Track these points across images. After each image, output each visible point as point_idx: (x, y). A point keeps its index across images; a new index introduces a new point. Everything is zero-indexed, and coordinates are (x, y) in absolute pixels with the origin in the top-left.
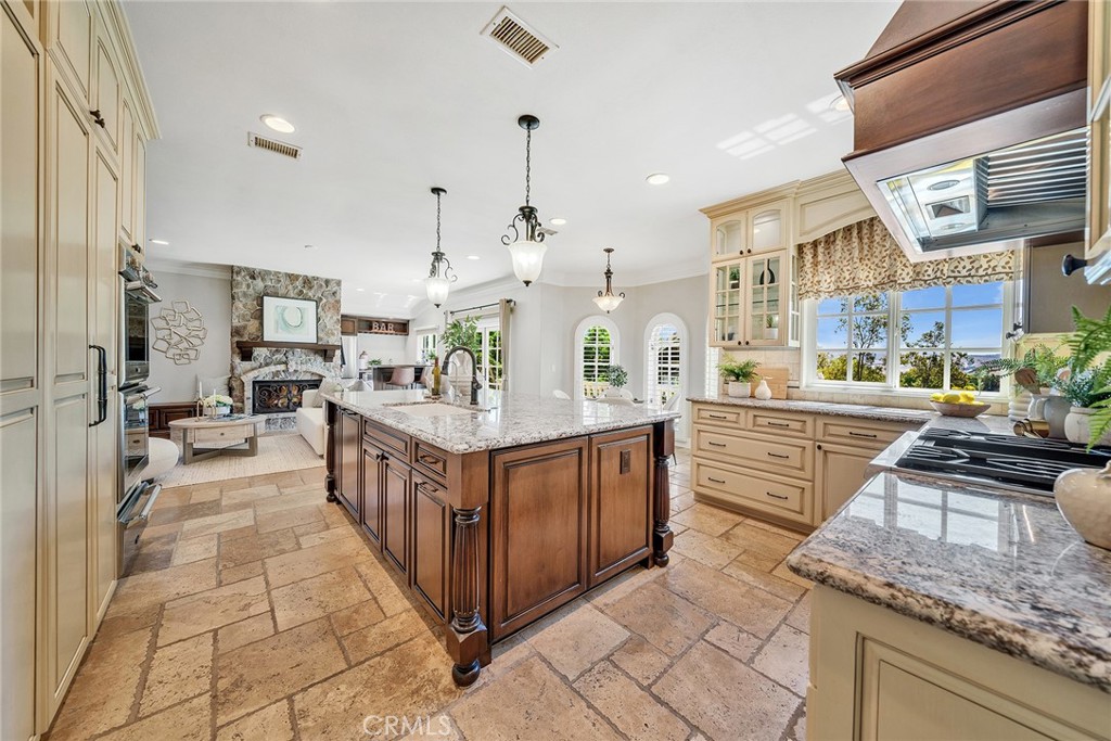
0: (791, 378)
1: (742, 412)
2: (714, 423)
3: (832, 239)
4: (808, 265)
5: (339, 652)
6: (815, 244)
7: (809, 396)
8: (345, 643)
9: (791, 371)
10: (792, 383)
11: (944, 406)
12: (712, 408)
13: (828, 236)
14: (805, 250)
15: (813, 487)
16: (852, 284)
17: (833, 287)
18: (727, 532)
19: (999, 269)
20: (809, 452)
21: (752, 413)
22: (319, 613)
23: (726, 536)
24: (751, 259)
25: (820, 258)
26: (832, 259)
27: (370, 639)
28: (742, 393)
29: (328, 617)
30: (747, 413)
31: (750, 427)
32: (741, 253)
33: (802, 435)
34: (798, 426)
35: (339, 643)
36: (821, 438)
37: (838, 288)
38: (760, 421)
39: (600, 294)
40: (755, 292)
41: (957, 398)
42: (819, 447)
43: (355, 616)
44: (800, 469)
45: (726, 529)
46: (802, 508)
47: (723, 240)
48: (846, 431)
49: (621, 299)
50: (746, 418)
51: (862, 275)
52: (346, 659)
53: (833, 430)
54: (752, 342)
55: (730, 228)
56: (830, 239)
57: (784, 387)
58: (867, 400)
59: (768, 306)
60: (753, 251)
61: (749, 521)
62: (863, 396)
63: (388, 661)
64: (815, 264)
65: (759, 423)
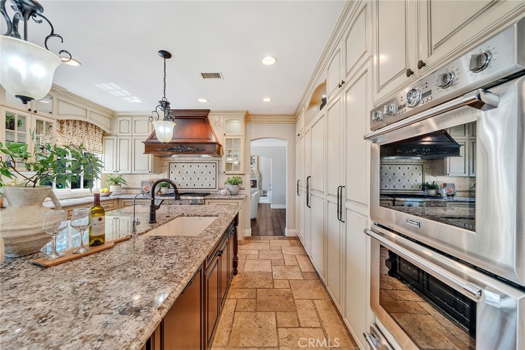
5: (258, 294)
8: (255, 296)
22: (259, 314)
24: (35, 117)
27: (247, 294)
29: (256, 311)
32: (30, 110)
35: (256, 297)
43: (247, 305)
52: (257, 291)
60: (37, 113)
63: (247, 285)
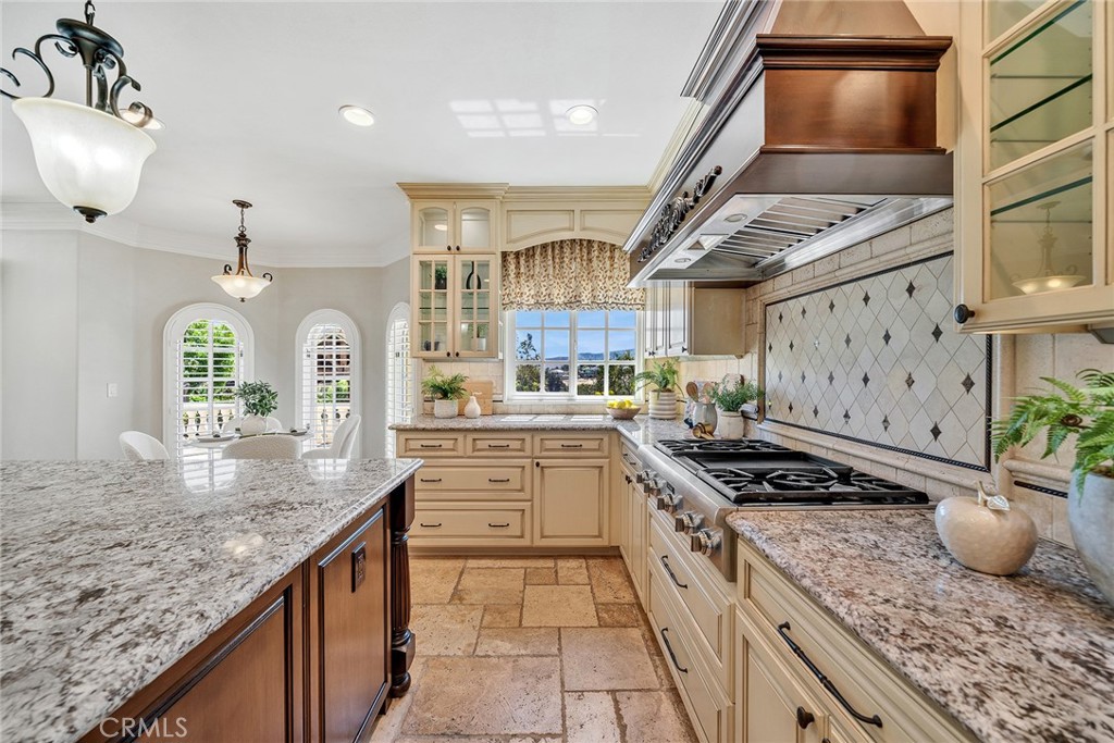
0: (494, 391)
1: (460, 437)
2: (426, 454)
3: (531, 253)
4: (512, 275)
6: (517, 255)
7: (511, 410)
9: (495, 385)
10: (496, 397)
11: (619, 412)
12: (424, 435)
13: (528, 250)
14: (509, 258)
15: (532, 505)
16: (548, 301)
17: (532, 301)
18: (455, 588)
19: (638, 301)
20: (528, 470)
21: (470, 437)
23: (457, 596)
24: (460, 258)
25: (522, 270)
26: (532, 273)
28: (450, 413)
30: (465, 437)
31: (469, 453)
32: (449, 248)
33: (521, 454)
34: (517, 445)
36: (539, 455)
37: (537, 302)
38: (480, 444)
39: (227, 270)
40: (464, 296)
41: (624, 404)
42: (538, 464)
44: (519, 491)
45: (453, 585)
46: (523, 532)
47: (422, 228)
48: (558, 444)
49: (266, 283)
50: (464, 444)
51: (556, 292)
53: (548, 444)
54: (462, 353)
55: (429, 217)
56: (530, 253)
57: (489, 401)
58: (560, 410)
59: (478, 314)
60: (462, 249)
61: (472, 563)
62: (555, 406)
64: (518, 275)
65: (478, 447)
